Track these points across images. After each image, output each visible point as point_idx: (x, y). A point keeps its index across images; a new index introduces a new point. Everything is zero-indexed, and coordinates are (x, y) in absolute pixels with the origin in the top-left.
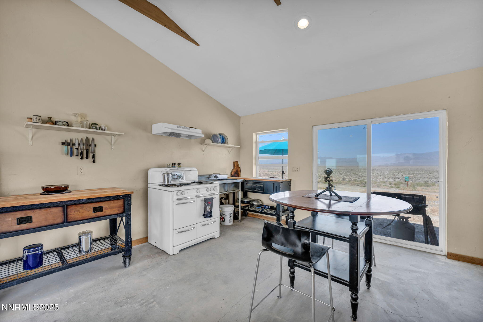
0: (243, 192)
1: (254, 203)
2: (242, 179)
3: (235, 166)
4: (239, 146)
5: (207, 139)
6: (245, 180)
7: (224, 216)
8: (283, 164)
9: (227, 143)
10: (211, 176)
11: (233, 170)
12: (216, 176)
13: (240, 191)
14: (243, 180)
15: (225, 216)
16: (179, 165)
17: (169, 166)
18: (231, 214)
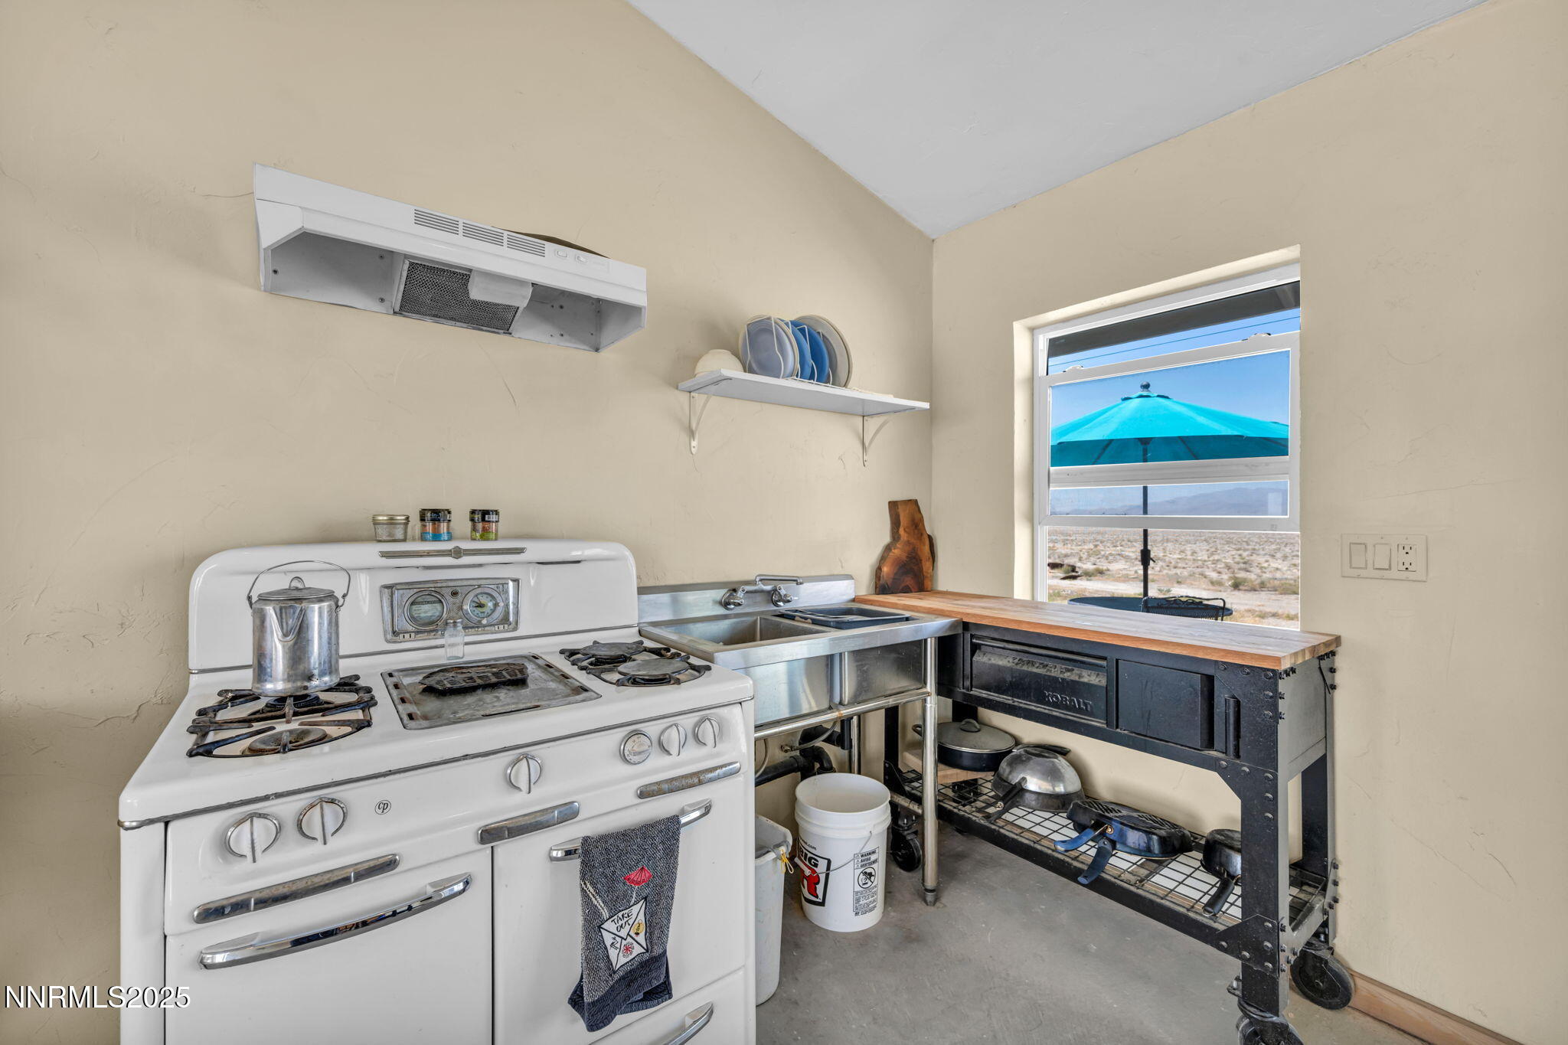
0: (950, 701)
1: (1024, 779)
2: (940, 613)
3: (901, 531)
4: (926, 405)
5: (711, 351)
6: (966, 626)
7: (821, 868)
8: (1145, 512)
9: (843, 382)
10: (740, 594)
11: (888, 548)
12: (775, 590)
13: (929, 694)
14: (953, 626)
15: (828, 868)
16: (480, 526)
17: (383, 532)
18: (866, 858)
